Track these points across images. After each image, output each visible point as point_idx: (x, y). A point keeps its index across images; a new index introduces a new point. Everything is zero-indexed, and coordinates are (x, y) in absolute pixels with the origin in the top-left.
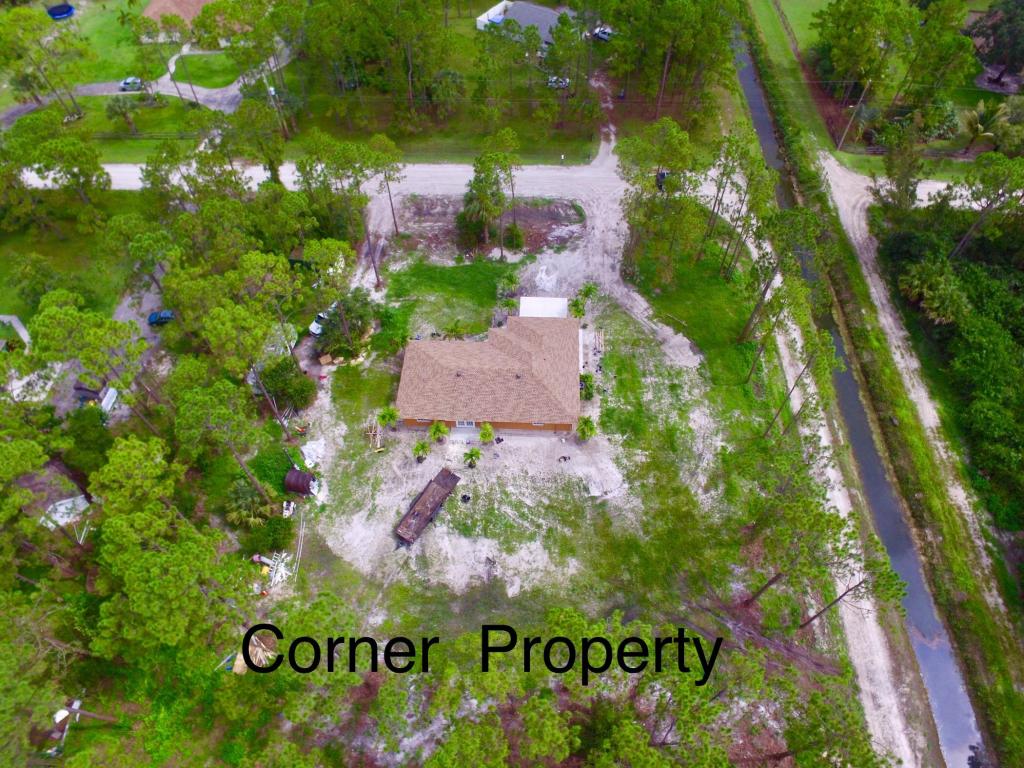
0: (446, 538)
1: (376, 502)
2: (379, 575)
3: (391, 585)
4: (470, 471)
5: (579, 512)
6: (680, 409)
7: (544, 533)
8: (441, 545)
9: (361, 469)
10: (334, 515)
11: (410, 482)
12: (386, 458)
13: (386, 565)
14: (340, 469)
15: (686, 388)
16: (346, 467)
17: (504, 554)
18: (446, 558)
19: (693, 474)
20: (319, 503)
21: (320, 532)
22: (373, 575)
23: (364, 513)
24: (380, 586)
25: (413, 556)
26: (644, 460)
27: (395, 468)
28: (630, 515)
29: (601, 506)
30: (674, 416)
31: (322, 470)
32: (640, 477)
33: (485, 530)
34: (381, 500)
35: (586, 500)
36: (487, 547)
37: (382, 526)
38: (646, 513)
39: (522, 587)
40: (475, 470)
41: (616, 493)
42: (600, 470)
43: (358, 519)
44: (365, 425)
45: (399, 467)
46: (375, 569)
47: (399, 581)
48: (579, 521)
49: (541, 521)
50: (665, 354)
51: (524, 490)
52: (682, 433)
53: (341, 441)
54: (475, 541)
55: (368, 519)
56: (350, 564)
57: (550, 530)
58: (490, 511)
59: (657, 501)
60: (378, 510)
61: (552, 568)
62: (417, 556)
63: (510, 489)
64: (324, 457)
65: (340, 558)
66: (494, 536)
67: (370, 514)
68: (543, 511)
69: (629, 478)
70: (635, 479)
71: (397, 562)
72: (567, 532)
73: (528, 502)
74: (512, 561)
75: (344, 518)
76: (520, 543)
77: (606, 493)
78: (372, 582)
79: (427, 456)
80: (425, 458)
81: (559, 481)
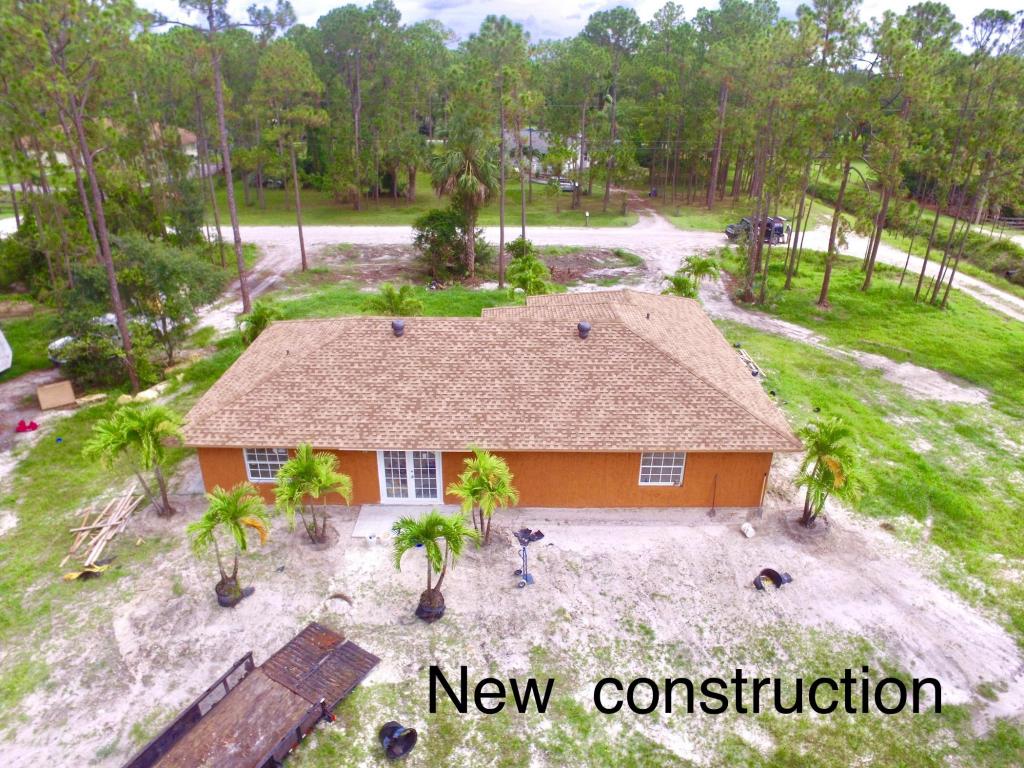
4: (422, 633)
11: (162, 678)
15: (998, 433)
27: (121, 627)
40: (439, 629)
42: (913, 612)
44: (80, 512)
45: (137, 625)
50: (900, 386)
79: (257, 585)
80: (250, 592)
81: (780, 654)
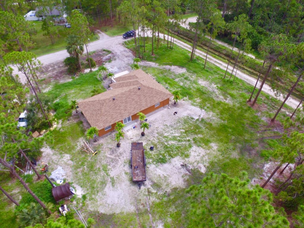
0: (157, 169)
1: (112, 176)
2: (141, 207)
3: (151, 207)
4: (144, 137)
5: (197, 127)
6: (194, 83)
7: (193, 142)
8: (158, 174)
9: (91, 167)
10: (93, 196)
11: (121, 157)
12: (101, 155)
13: (140, 200)
14: (80, 174)
15: (190, 77)
16: (82, 171)
17: (187, 159)
18: (165, 177)
19: (218, 97)
20: (80, 197)
21: (92, 210)
22: (138, 210)
23: (109, 185)
24: (146, 212)
25: (150, 187)
26: (200, 100)
27: (109, 156)
28: (214, 118)
29: (203, 121)
30: (195, 85)
31: (69, 180)
32: (204, 105)
33: (170, 155)
34: (113, 173)
35: (196, 122)
36: (177, 161)
37: (123, 184)
38: (218, 115)
39: (205, 166)
41: (203, 114)
43: (108, 189)
44: (78, 148)
45: (111, 154)
46: (136, 206)
47: (153, 203)
48: (200, 130)
49: (188, 138)
50: (174, 72)
51: (171, 132)
52: (202, 88)
53: (70, 162)
54: (170, 162)
55: (113, 186)
56: (122, 213)
57: (194, 139)
58: (166, 147)
59: (217, 110)
60: (115, 178)
61: (208, 152)
63: (166, 134)
64: (66, 174)
65: (113, 214)
66: (176, 155)
67: (113, 183)
68: (185, 135)
69: (202, 108)
71: (145, 195)
72: (200, 136)
73: (177, 135)
74: (191, 159)
75: (100, 194)
76: (188, 151)
77: (200, 116)
78: (140, 213)
80: (120, 144)
81: (181, 121)
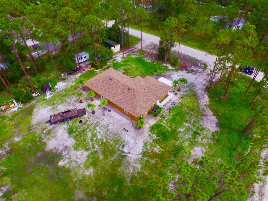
0: (63, 130)
1: (58, 106)
2: (34, 127)
3: (33, 132)
4: (91, 114)
5: (112, 153)
6: (192, 142)
7: (93, 151)
8: (59, 131)
9: (65, 96)
10: (45, 103)
11: (72, 106)
12: (73, 96)
13: (39, 126)
15: (202, 136)
16: (62, 93)
17: (73, 149)
18: (56, 136)
20: (46, 98)
21: (37, 105)
23: (51, 107)
24: (30, 130)
25: (48, 128)
26: (158, 151)
27: (73, 100)
28: (131, 169)
29: (123, 157)
30: (187, 144)
31: (57, 90)
32: (150, 157)
33: (76, 136)
34: (60, 107)
35: (119, 150)
36: (71, 142)
38: (138, 173)
39: (65, 164)
40: (93, 115)
41: (133, 156)
42: (135, 143)
46: (35, 125)
47: (36, 133)
48: (109, 156)
49: (96, 146)
50: (202, 120)
51: (102, 132)
52: (185, 152)
54: (69, 137)
55: (51, 110)
56: (32, 119)
57: (96, 152)
58: (84, 131)
59: (148, 172)
60: (56, 109)
61: (82, 166)
62: (49, 129)
63: (97, 128)
64: (61, 88)
65: (32, 115)
66: (77, 140)
68: (100, 143)
69: (145, 154)
70: (147, 156)
71: (42, 127)
72: (101, 157)
73: (99, 136)
74: (73, 152)
75: (46, 105)
76: (82, 149)
77: (129, 153)
78: (30, 128)
79: (84, 102)
80: (83, 102)
